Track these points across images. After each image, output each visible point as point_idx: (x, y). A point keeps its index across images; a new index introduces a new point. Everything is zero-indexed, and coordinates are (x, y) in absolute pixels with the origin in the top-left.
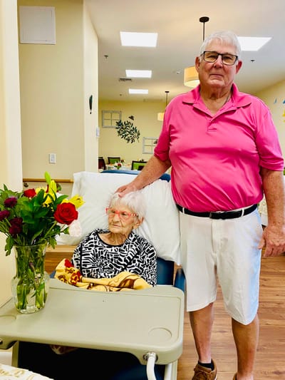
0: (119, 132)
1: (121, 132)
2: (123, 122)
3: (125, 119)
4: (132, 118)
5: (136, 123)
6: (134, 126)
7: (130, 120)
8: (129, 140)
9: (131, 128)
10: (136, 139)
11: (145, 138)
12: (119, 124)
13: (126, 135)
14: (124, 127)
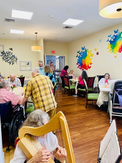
0: (3, 58)
1: (5, 58)
2: (5, 52)
3: (7, 50)
4: (11, 49)
5: (14, 53)
6: (13, 54)
7: (10, 51)
8: (10, 63)
9: (12, 56)
10: (15, 62)
11: (20, 62)
12: (3, 53)
13: (8, 60)
14: (7, 55)
